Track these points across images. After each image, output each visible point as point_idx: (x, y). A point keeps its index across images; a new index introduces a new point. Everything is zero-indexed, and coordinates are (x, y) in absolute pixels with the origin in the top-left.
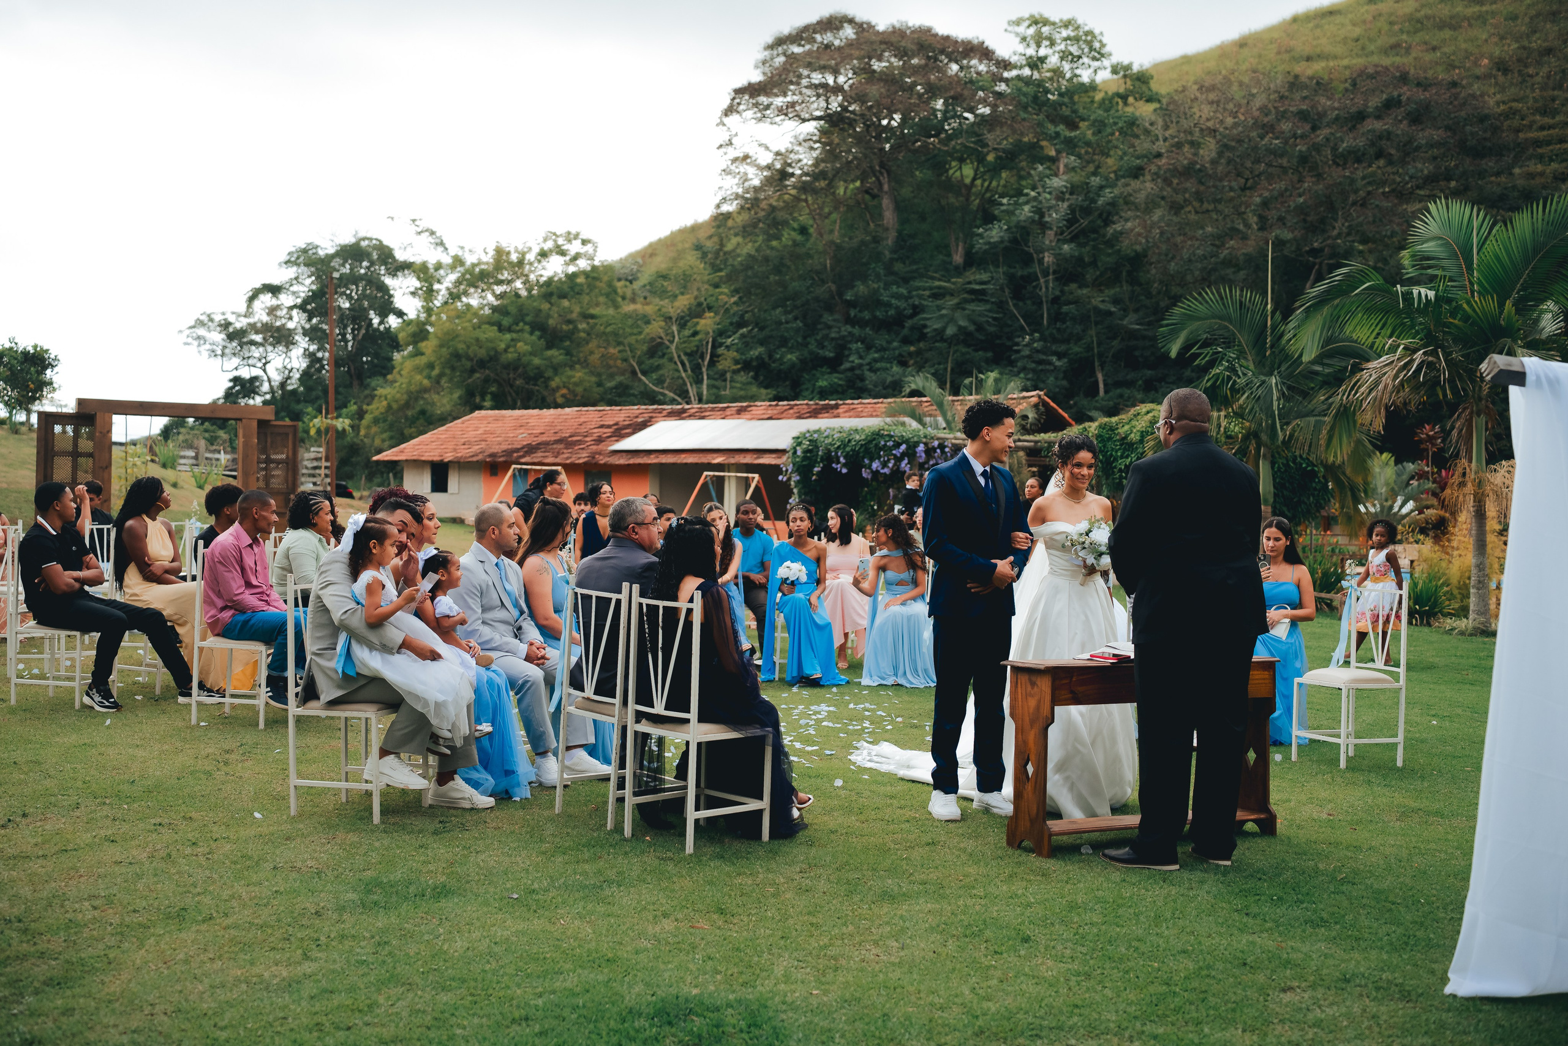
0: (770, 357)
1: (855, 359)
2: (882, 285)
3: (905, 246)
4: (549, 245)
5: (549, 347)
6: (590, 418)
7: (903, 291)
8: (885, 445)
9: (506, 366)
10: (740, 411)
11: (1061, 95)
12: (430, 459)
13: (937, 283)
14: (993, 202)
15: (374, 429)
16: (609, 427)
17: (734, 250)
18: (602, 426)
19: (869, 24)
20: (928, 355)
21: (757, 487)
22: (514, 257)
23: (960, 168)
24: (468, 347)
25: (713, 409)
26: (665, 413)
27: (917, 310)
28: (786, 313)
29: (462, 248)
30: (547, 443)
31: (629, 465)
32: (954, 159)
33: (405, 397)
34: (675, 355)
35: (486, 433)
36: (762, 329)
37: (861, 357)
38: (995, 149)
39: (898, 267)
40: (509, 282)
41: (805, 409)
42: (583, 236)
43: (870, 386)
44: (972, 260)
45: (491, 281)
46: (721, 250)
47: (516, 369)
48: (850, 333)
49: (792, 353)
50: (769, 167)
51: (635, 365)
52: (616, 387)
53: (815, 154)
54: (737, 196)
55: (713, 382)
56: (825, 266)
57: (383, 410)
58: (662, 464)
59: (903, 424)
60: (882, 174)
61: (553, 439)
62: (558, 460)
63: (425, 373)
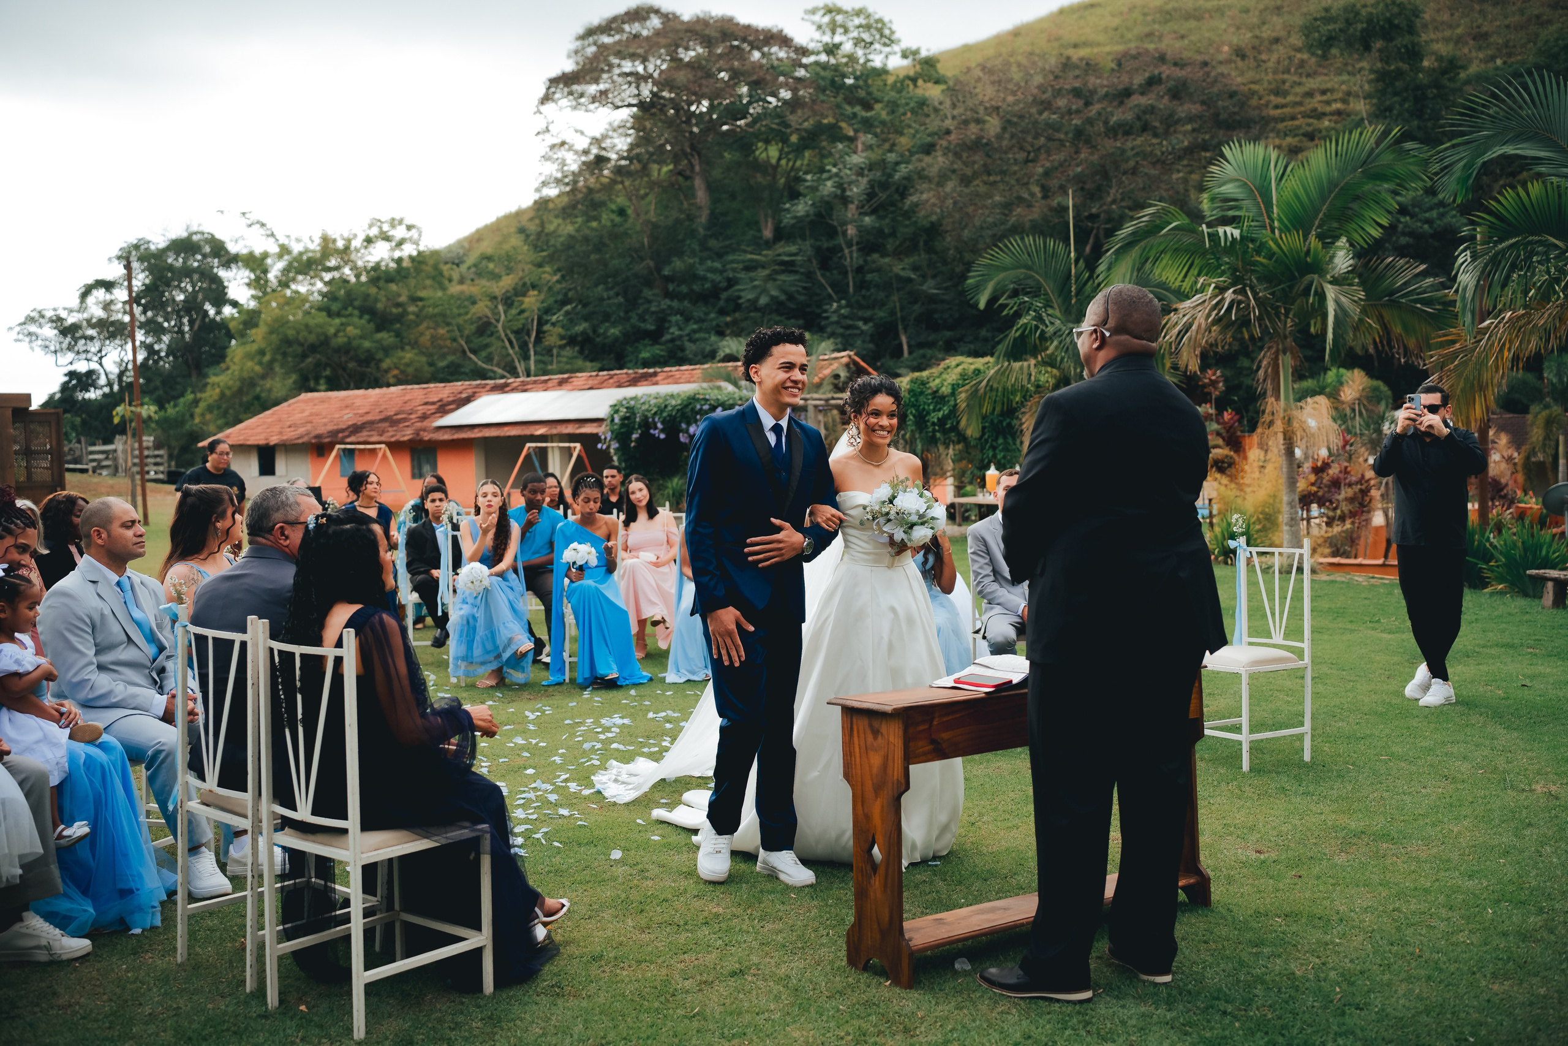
0: (595, 331)
1: (674, 331)
2: (697, 260)
3: (718, 224)
4: (374, 231)
5: (379, 329)
6: (413, 396)
7: (717, 265)
8: (701, 409)
9: (338, 350)
10: (561, 383)
11: (856, 78)
12: (256, 443)
13: (749, 256)
14: (798, 180)
15: (208, 417)
16: (433, 403)
17: (554, 232)
18: (426, 404)
19: (674, 14)
20: (744, 324)
21: (579, 456)
22: (340, 244)
23: (766, 149)
24: (298, 333)
25: (535, 382)
26: (488, 388)
27: (731, 283)
28: (608, 289)
29: (288, 237)
30: (372, 423)
31: (453, 440)
32: (760, 141)
33: (238, 384)
34: (503, 335)
35: (311, 414)
36: (585, 305)
37: (680, 329)
38: (797, 129)
39: (713, 243)
40: (337, 268)
41: (624, 378)
42: (408, 221)
43: (691, 356)
44: (780, 234)
45: (320, 267)
46: (542, 231)
47: (347, 352)
48: (669, 306)
49: (615, 327)
50: (586, 152)
51: (463, 343)
52: (448, 367)
53: (629, 140)
54: (558, 181)
55: (540, 358)
56: (643, 244)
57: (216, 397)
58: (485, 439)
59: (719, 388)
60: (693, 156)
61: (378, 418)
62: (383, 439)
63: (256, 360)
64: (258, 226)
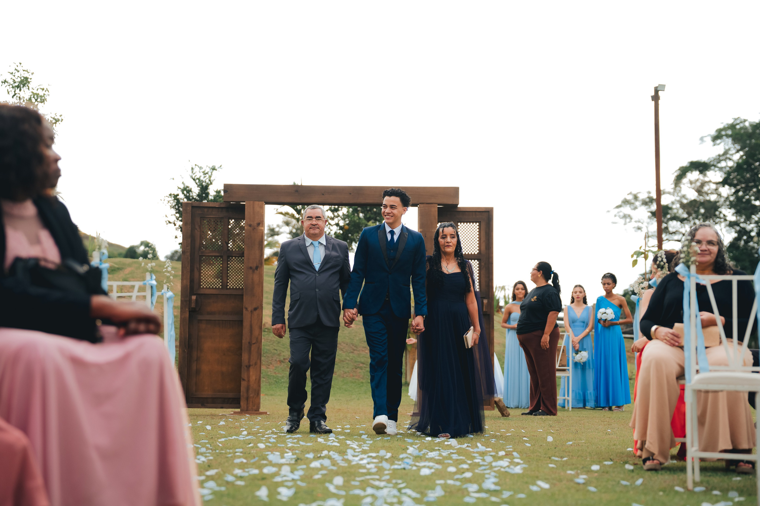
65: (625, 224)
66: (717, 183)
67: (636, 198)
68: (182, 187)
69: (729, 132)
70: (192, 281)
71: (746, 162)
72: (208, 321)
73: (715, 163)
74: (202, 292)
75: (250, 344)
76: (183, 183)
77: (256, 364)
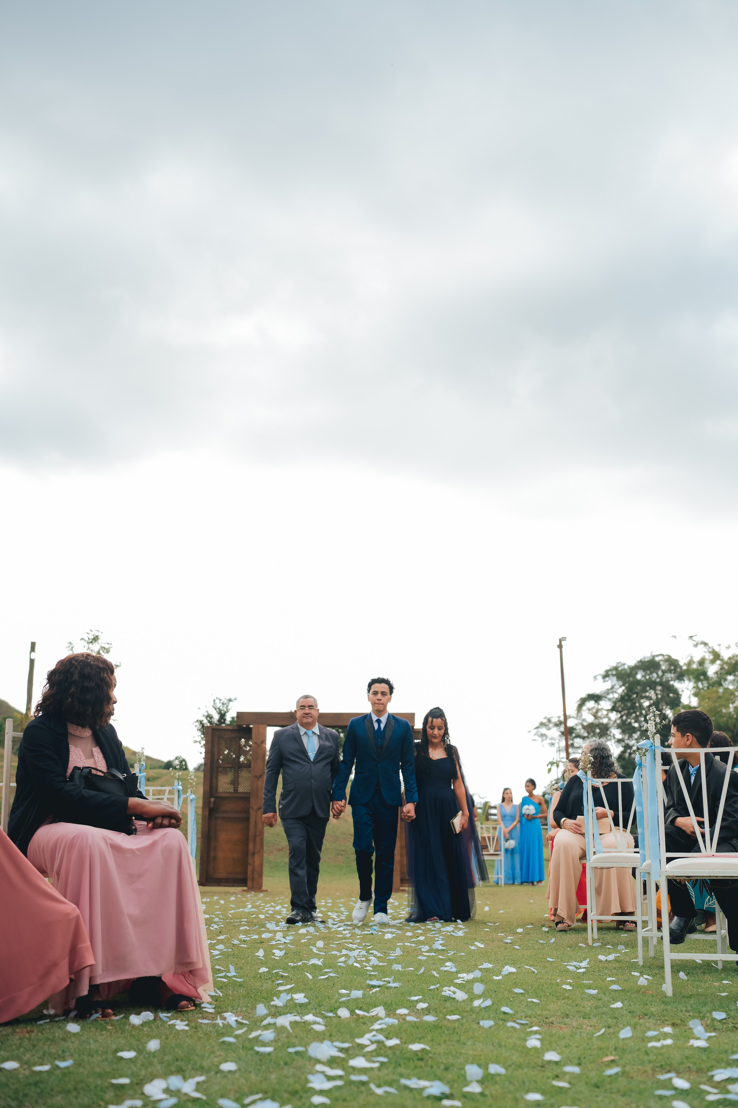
64: (702, 645)
65: (542, 741)
66: (608, 710)
67: (549, 721)
68: (206, 714)
69: (614, 672)
70: (211, 787)
71: (627, 694)
72: (223, 818)
73: (605, 695)
74: (219, 795)
75: (255, 836)
76: (207, 712)
77: (259, 852)
